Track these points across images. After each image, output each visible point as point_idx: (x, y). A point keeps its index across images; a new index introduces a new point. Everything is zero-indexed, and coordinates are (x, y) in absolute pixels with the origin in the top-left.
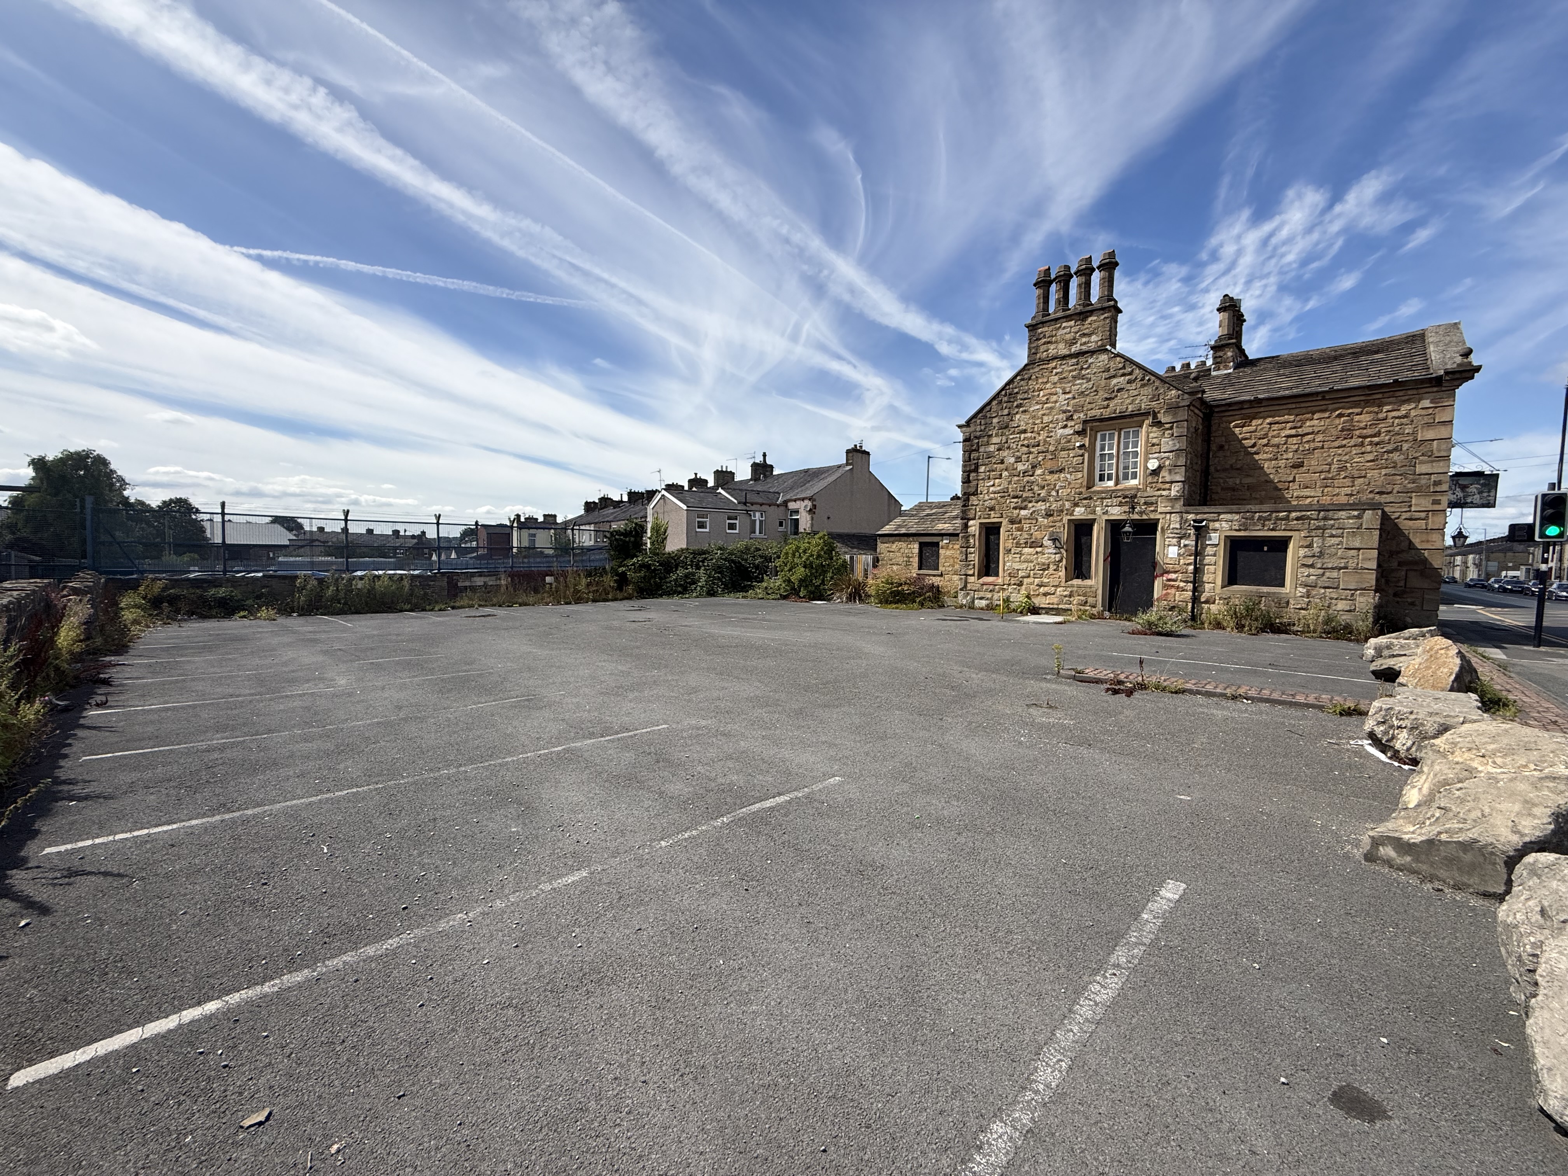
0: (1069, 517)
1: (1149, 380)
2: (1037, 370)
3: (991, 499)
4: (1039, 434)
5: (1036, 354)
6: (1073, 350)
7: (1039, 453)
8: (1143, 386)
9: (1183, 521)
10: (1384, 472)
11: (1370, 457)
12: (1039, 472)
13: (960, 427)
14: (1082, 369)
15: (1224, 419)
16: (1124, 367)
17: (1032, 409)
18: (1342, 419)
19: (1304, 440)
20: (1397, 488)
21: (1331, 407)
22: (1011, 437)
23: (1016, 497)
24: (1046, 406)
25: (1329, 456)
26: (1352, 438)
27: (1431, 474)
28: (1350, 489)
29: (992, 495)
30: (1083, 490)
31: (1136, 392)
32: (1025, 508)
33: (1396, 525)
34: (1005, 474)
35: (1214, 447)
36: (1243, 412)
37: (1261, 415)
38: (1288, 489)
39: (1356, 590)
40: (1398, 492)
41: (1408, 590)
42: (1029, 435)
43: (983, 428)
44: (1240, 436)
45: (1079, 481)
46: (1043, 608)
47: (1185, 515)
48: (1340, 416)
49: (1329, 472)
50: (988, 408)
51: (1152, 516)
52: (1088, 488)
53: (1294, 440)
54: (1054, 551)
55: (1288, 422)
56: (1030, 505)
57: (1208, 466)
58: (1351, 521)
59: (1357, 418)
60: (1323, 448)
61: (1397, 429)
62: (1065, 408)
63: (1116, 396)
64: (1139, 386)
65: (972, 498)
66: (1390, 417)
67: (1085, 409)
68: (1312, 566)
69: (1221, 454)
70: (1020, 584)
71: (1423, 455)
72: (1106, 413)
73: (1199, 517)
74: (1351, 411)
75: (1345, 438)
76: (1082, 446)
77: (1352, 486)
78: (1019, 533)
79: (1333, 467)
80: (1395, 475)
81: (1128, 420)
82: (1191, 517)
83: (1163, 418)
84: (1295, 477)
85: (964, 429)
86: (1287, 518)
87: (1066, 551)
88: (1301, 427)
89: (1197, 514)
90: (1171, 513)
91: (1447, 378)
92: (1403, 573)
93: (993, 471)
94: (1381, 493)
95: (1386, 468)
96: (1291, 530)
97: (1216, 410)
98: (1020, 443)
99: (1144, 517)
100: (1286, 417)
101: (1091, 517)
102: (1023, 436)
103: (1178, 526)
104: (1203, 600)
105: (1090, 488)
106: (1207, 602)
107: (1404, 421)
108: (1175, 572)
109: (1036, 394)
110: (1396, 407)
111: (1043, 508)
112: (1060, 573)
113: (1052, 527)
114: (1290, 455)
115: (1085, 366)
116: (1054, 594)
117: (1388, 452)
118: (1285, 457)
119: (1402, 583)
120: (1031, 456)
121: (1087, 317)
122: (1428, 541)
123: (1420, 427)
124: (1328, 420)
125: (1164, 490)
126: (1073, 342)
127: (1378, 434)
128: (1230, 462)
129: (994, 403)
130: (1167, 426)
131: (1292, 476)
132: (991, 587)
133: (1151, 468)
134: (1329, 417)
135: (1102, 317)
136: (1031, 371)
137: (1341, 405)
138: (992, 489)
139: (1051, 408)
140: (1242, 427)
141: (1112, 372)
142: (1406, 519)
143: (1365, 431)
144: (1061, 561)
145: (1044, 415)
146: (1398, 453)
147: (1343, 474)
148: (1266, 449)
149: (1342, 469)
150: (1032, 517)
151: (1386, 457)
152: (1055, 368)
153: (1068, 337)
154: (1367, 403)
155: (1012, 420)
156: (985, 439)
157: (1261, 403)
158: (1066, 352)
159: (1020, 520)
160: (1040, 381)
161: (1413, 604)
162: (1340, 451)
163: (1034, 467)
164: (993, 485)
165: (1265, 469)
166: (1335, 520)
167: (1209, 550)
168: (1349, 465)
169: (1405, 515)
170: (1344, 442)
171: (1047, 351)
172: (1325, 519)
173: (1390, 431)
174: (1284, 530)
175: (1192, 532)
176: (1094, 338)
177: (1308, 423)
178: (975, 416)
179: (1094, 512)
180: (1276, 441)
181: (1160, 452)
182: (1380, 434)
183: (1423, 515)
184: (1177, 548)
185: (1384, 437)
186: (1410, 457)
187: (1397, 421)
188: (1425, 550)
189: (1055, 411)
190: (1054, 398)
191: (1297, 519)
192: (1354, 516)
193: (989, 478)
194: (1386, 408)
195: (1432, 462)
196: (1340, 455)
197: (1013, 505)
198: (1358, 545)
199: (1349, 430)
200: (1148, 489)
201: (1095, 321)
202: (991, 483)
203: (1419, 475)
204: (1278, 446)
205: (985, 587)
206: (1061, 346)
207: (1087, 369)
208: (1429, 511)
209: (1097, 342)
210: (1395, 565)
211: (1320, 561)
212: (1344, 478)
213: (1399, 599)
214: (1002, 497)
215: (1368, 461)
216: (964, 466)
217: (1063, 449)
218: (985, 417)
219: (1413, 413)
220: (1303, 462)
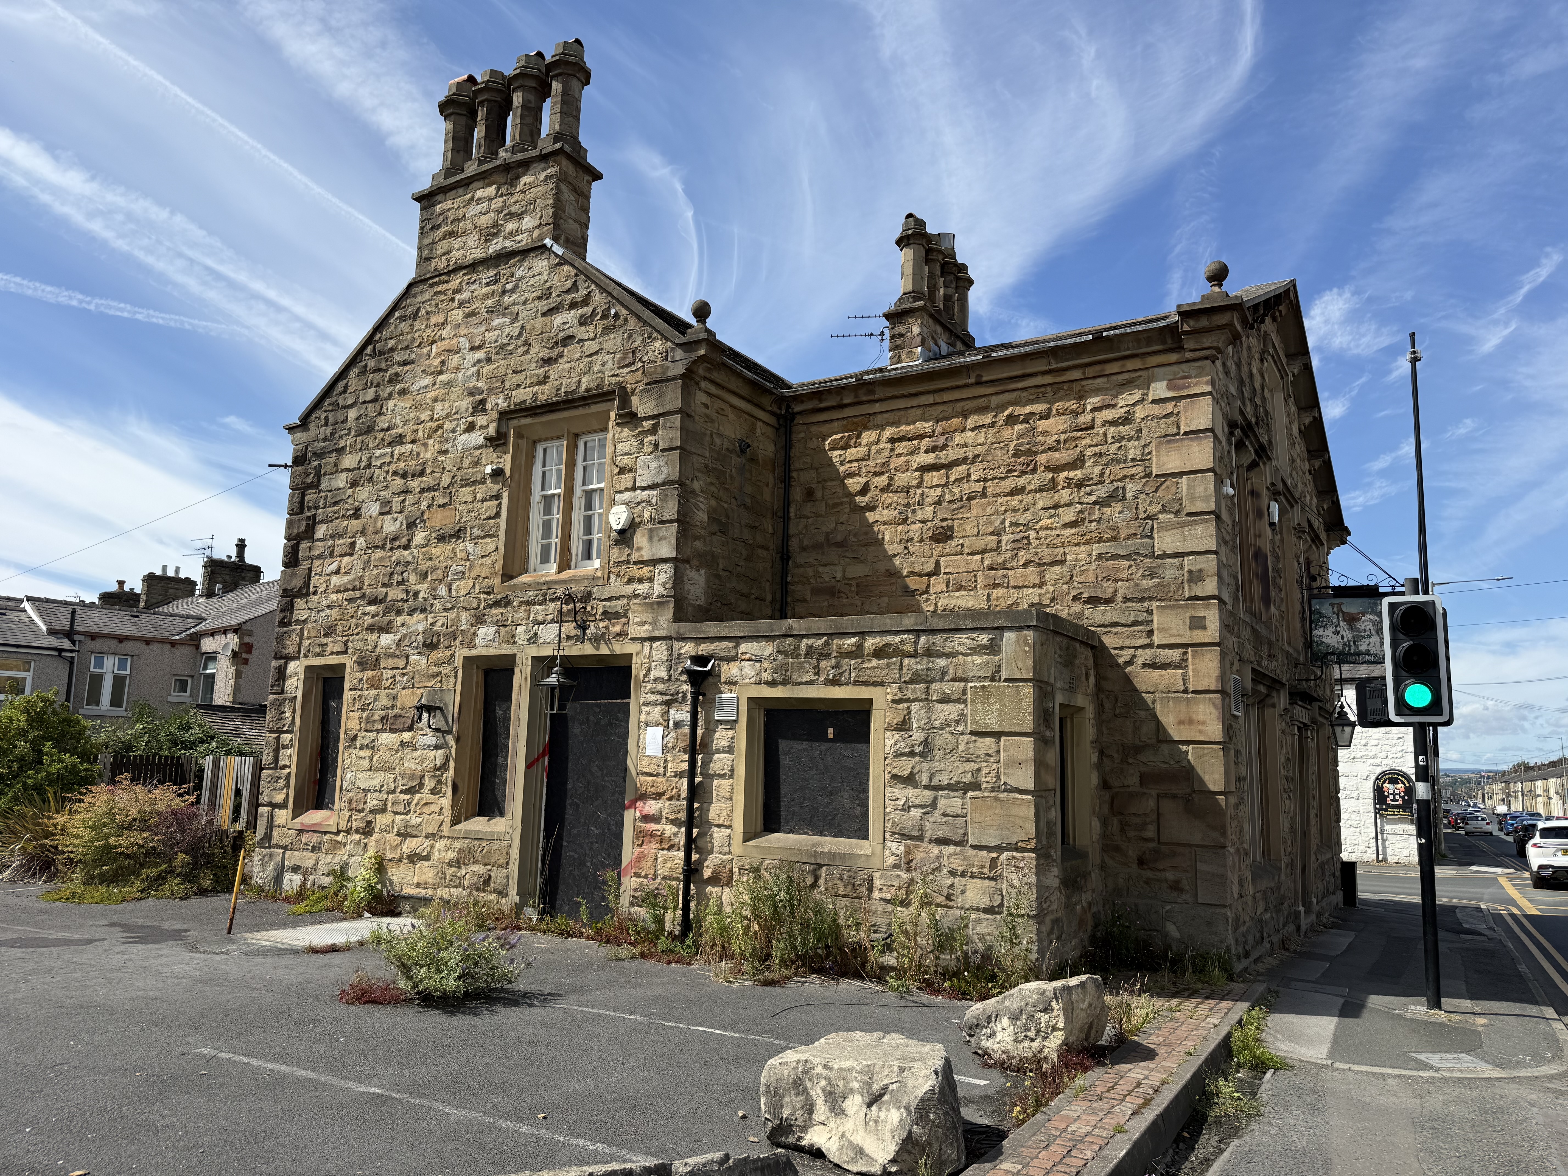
0: (466, 652)
1: (617, 315)
2: (427, 295)
3: (330, 607)
4: (425, 445)
5: (428, 259)
6: (490, 251)
7: (422, 491)
8: (607, 330)
9: (673, 660)
10: (1096, 549)
11: (1068, 515)
12: (419, 537)
13: (291, 429)
14: (504, 292)
15: (814, 429)
16: (575, 287)
17: (415, 387)
18: (1016, 428)
19: (952, 478)
20: (1123, 589)
21: (995, 400)
22: (378, 453)
23: (373, 601)
24: (441, 378)
25: (996, 513)
26: (1034, 470)
27: (1182, 555)
28: (1037, 590)
29: (333, 597)
30: (496, 582)
31: (593, 346)
32: (386, 629)
33: (1127, 680)
34: (361, 542)
35: (797, 494)
36: (848, 412)
37: (879, 419)
38: (927, 591)
39: (999, 849)
40: (1126, 600)
41: (1164, 848)
42: (408, 447)
43: (329, 431)
44: (842, 469)
45: (488, 561)
46: (407, 898)
47: (677, 645)
48: (1012, 420)
49: (997, 549)
50: (341, 385)
51: (620, 647)
52: (507, 576)
53: (934, 477)
54: (433, 741)
55: (922, 437)
56: (399, 620)
57: (786, 537)
58: (978, 659)
59: (1041, 425)
60: (984, 494)
61: (1113, 448)
62: (472, 383)
63: (561, 355)
64: (600, 329)
65: (300, 603)
66: (1098, 422)
67: (507, 385)
68: (910, 780)
69: (808, 509)
70: (367, 831)
71: (1164, 510)
72: (544, 393)
73: (704, 649)
74: (1028, 409)
75: (1023, 473)
76: (498, 473)
77: (1041, 585)
78: (373, 692)
79: (1005, 538)
80: (1116, 557)
81: (580, 411)
82: (688, 649)
83: (642, 406)
84: (937, 563)
85: (298, 435)
86: (857, 653)
87: (458, 740)
88: (944, 447)
89: (698, 640)
90: (652, 639)
91: (1186, 328)
92: (1152, 803)
93: (340, 536)
94: (1093, 601)
95: (1100, 540)
96: (866, 683)
97: (798, 408)
98: (393, 467)
99: (604, 650)
100: (919, 424)
101: (505, 650)
102: (398, 450)
103: (664, 674)
104: (707, 873)
105: (511, 577)
106: (715, 880)
107: (1123, 430)
108: (658, 796)
109: (425, 350)
110: (1108, 399)
111: (421, 627)
112: (443, 800)
113: (435, 676)
114: (928, 512)
115: (509, 287)
116: (427, 858)
117: (1102, 503)
118: (919, 516)
119: (1150, 832)
120: (410, 499)
121: (518, 177)
122: (1191, 722)
123: (1154, 444)
124: (991, 431)
125: (640, 581)
126: (492, 232)
127: (1078, 463)
128: (824, 529)
129: (353, 373)
130: (647, 424)
131: (933, 559)
132: (314, 838)
133: (616, 527)
134: (992, 425)
135: (542, 177)
136: (419, 299)
137: (1012, 396)
138: (335, 580)
139: (449, 384)
140: (845, 448)
141: (554, 300)
142: (1144, 665)
143: (1056, 455)
144: (444, 767)
145: (435, 400)
146: (1119, 507)
147: (1023, 556)
148: (888, 498)
149: (1023, 543)
150: (400, 652)
151: (1096, 515)
152: (457, 291)
153: (485, 220)
154: (1058, 391)
155: (380, 414)
156: (331, 459)
157: (872, 392)
158: (478, 254)
159: (377, 660)
160: (433, 320)
161: (1176, 887)
162: (1014, 502)
163: (411, 525)
164: (337, 572)
165: (887, 546)
166: (948, 656)
167: (721, 737)
168: (1032, 534)
169: (1144, 656)
170: (1022, 481)
171: (448, 252)
172: (929, 653)
173: (1100, 455)
174: (856, 683)
175: (686, 687)
176: (528, 222)
177: (958, 438)
178: (317, 404)
179: (512, 639)
180: (902, 479)
181: (634, 489)
182: (1083, 462)
183: (1175, 655)
184: (660, 730)
185: (1092, 469)
186: (1142, 515)
187: (1112, 430)
188: (1188, 743)
189: (455, 392)
190: (454, 360)
191: (879, 653)
192: (983, 646)
193: (331, 554)
194: (1093, 401)
195: (1183, 525)
196: (1015, 511)
197: (368, 620)
198: (992, 723)
199: (1028, 452)
200: (612, 580)
201: (531, 186)
202: (334, 567)
203: (1161, 557)
204: (906, 490)
205: (305, 838)
206: (472, 240)
207: (513, 291)
208: (1186, 646)
209: (531, 231)
210: (1133, 780)
211: (925, 766)
212: (1025, 565)
213: (1149, 874)
214: (351, 600)
215: (1066, 526)
216: (290, 524)
217: (465, 483)
218: (336, 404)
219: (1140, 412)
220: (951, 528)
